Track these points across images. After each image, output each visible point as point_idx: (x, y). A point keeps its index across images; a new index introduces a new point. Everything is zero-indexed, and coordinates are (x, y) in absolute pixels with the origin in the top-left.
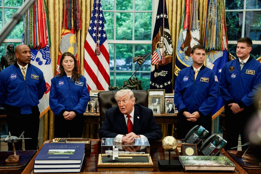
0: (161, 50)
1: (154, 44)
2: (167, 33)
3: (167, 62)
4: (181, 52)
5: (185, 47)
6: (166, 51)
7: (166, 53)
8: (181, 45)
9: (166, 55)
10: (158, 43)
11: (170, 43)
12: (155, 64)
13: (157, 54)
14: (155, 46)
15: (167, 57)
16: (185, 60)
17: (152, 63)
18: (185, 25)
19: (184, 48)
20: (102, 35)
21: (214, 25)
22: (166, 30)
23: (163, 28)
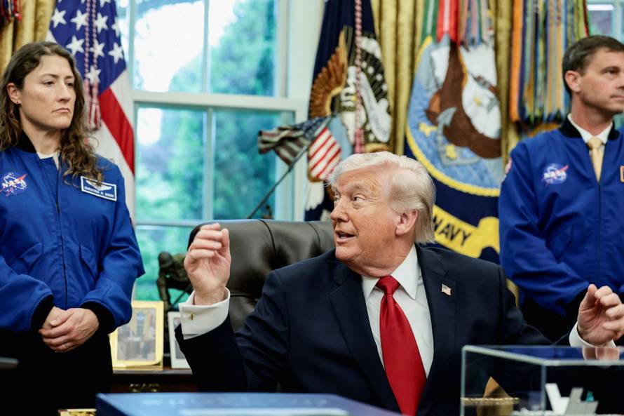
0: (349, 117)
1: (320, 96)
2: (368, 54)
4: (427, 129)
5: (443, 107)
6: (365, 125)
7: (365, 133)
8: (426, 104)
9: (367, 141)
10: (335, 91)
11: (380, 94)
12: (322, 177)
13: (330, 137)
14: (322, 105)
15: (369, 148)
16: (445, 161)
17: (309, 176)
18: (442, 25)
19: (438, 115)
20: (107, 49)
21: (558, 25)
22: (367, 44)
23: (358, 33)
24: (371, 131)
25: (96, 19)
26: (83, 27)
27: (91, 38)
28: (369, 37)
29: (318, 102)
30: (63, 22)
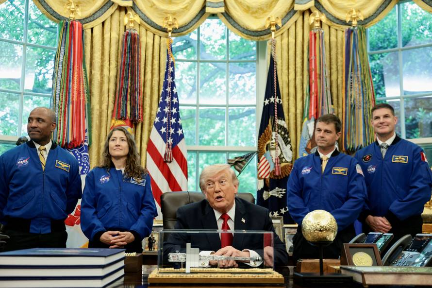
0: (273, 152)
1: (262, 144)
2: (281, 126)
3: (283, 174)
5: (312, 147)
6: (281, 155)
7: (281, 158)
8: (305, 145)
9: (281, 162)
10: (267, 143)
11: (287, 143)
12: (263, 177)
13: (266, 161)
14: (263, 148)
15: (283, 165)
17: (258, 176)
18: (311, 113)
19: (310, 150)
20: (176, 130)
21: (359, 109)
22: (281, 122)
23: (276, 118)
24: (283, 158)
25: (171, 119)
26: (166, 122)
27: (169, 127)
28: (281, 120)
29: (261, 147)
30: (159, 121)
